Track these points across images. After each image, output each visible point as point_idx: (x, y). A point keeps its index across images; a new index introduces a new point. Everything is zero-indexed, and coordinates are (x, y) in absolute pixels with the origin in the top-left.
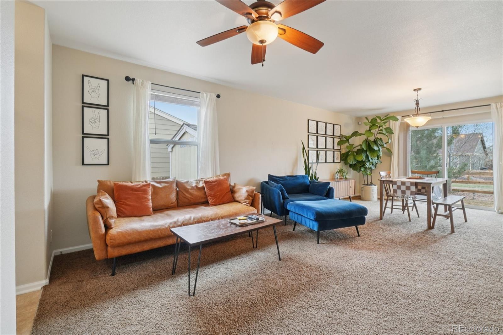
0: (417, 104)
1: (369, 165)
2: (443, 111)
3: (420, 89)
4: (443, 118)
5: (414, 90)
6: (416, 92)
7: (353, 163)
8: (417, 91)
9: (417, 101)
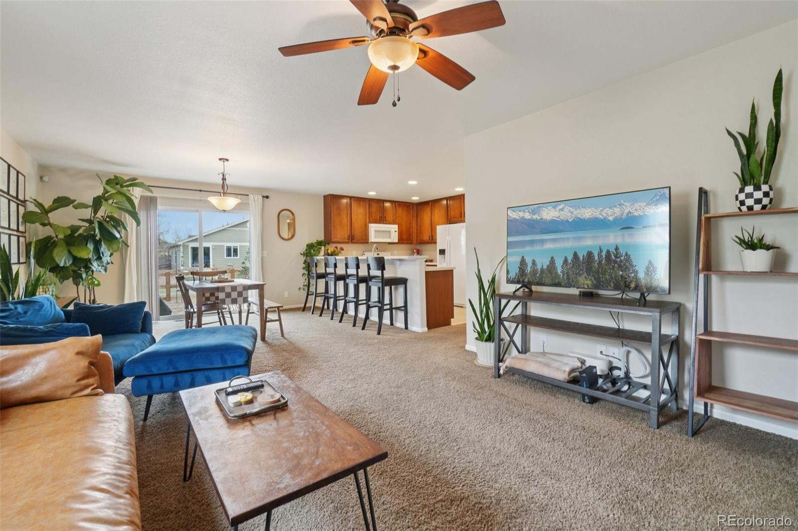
0: (224, 179)
1: (96, 266)
2: (201, 191)
3: (227, 160)
4: (200, 200)
5: (220, 159)
6: (221, 162)
7: (65, 262)
8: (224, 161)
9: (223, 175)
